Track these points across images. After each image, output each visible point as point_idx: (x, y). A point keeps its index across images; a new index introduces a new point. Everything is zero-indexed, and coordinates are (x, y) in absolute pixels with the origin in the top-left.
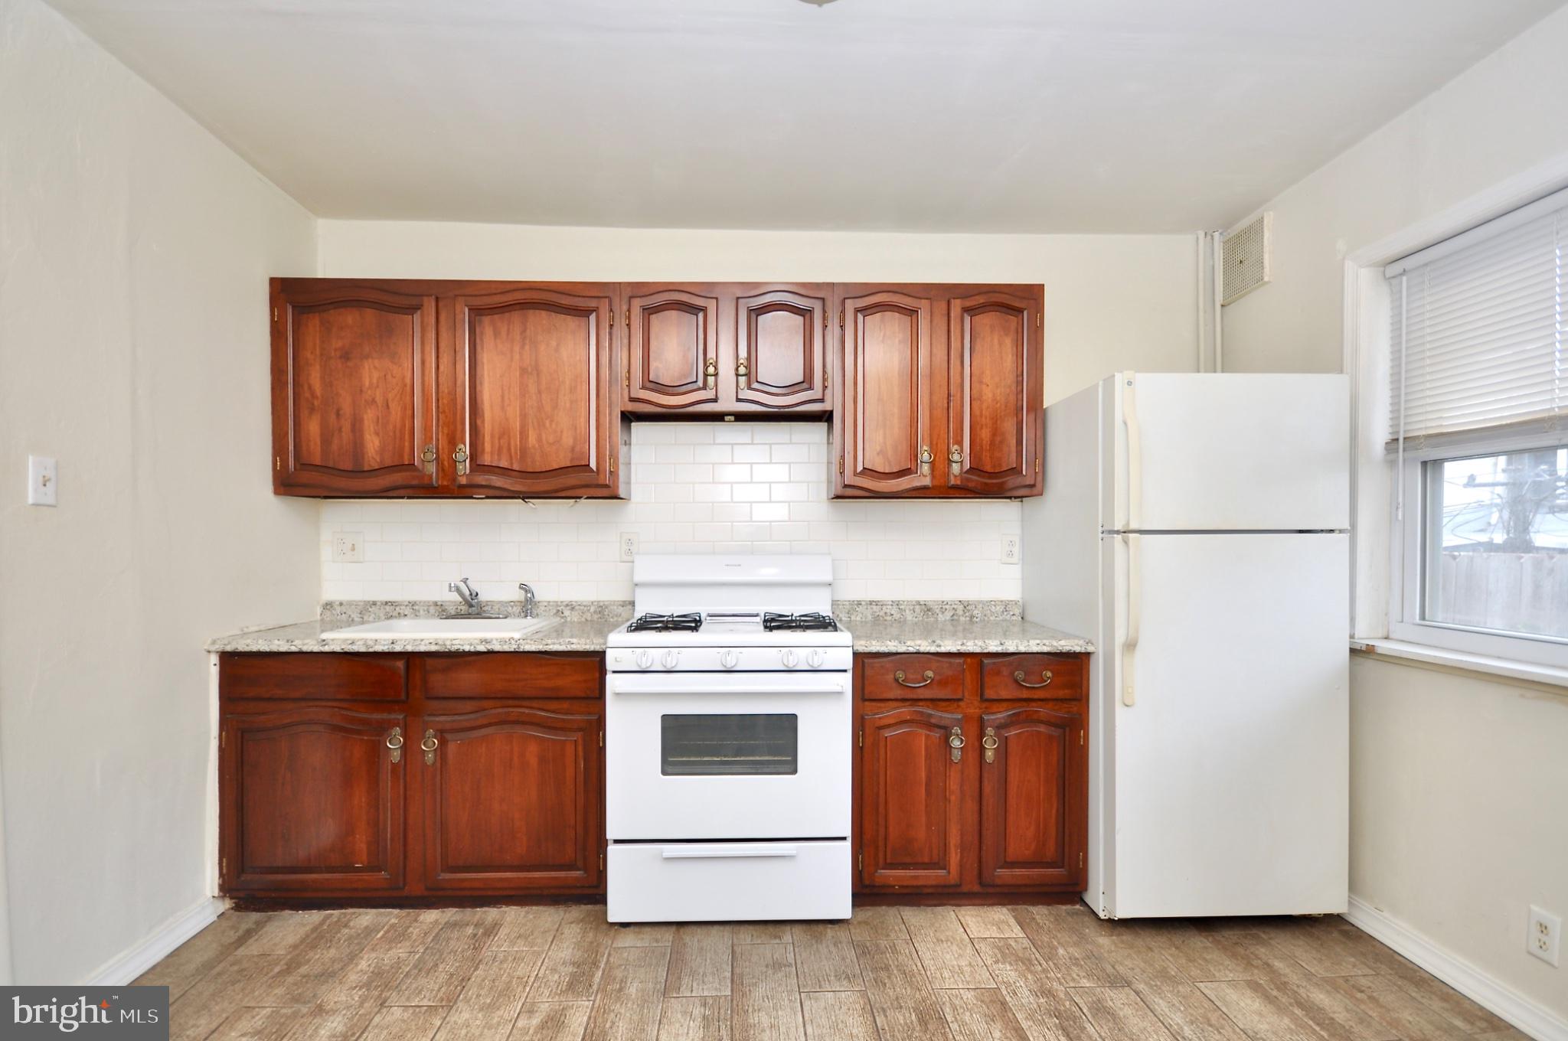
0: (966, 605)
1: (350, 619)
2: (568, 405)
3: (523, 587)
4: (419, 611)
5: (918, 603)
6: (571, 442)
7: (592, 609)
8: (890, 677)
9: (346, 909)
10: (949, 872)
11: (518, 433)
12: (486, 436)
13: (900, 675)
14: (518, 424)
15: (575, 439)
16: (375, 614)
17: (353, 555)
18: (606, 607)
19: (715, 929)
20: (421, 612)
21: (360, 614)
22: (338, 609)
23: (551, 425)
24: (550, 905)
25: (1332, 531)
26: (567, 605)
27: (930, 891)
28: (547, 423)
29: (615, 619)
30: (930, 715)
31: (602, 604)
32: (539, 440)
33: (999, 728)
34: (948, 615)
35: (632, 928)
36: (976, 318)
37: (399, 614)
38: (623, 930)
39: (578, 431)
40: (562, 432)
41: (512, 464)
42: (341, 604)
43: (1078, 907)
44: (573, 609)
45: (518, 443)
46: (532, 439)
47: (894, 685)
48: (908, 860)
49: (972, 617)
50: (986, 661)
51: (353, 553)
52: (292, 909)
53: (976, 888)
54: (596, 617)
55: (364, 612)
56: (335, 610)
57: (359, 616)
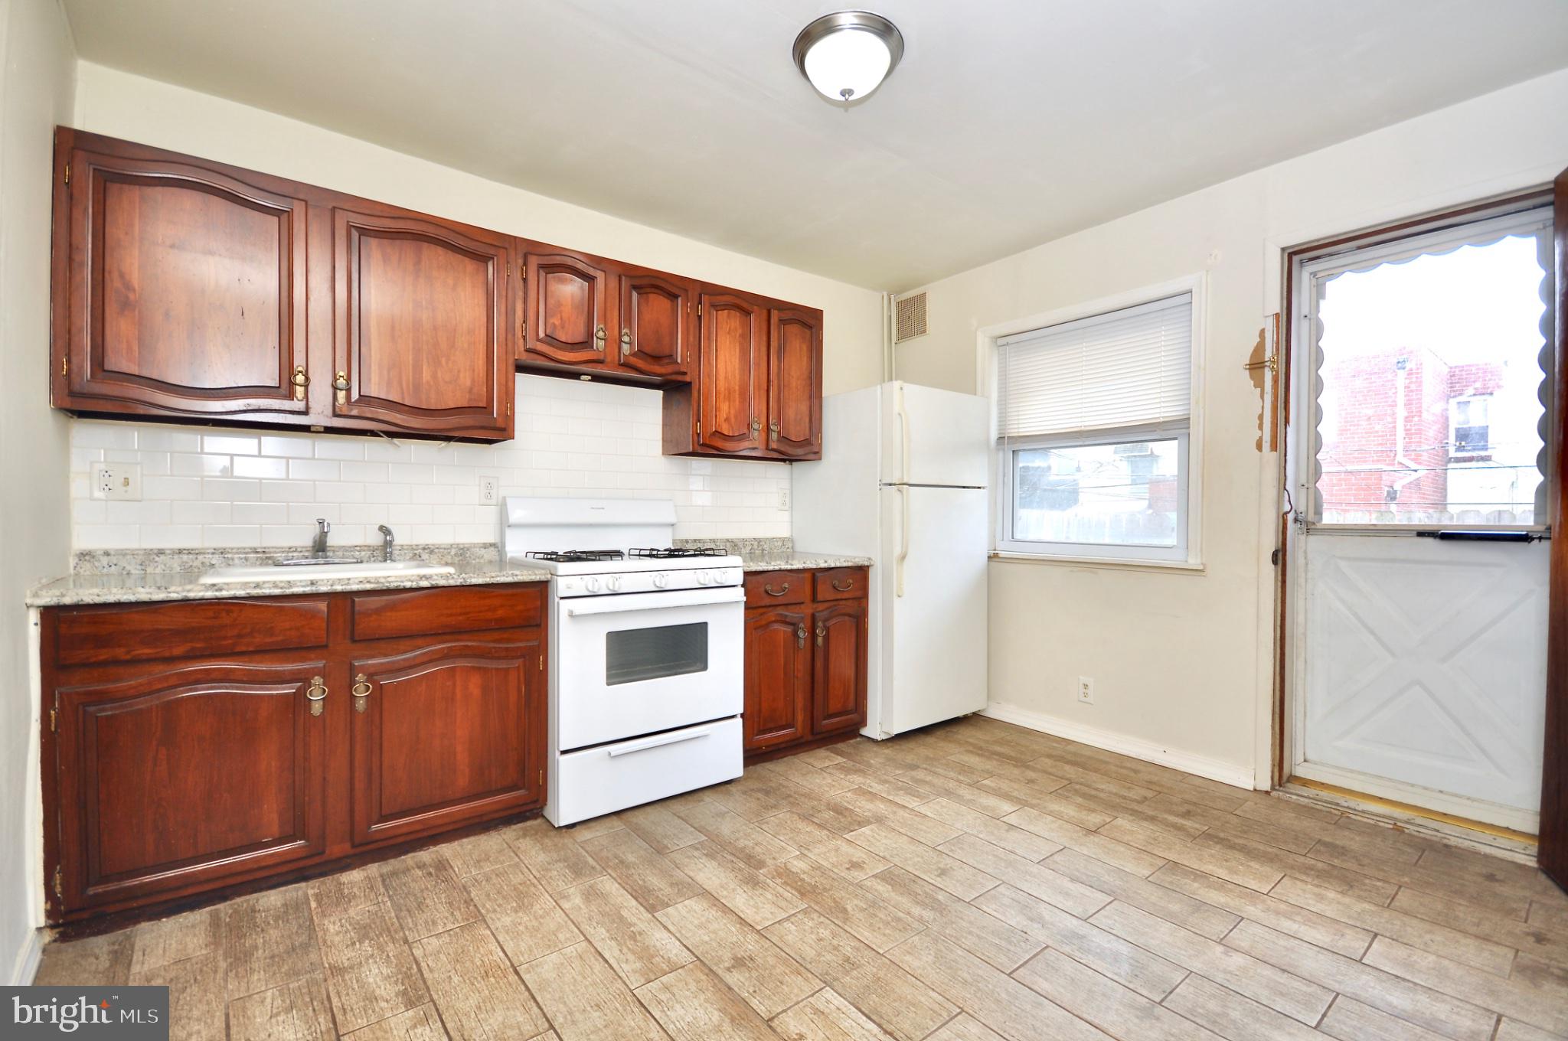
0: (759, 541)
1: (125, 573)
2: (466, 346)
3: (385, 530)
4: (233, 559)
5: (728, 540)
6: (468, 383)
7: (453, 552)
8: (762, 589)
9: (231, 900)
10: (797, 729)
11: (411, 367)
12: (373, 365)
13: (769, 588)
14: (411, 358)
15: (473, 381)
16: (165, 565)
17: (126, 491)
18: (468, 549)
19: (649, 809)
20: (237, 561)
21: (141, 565)
22: (105, 560)
23: (447, 363)
24: (480, 833)
25: (979, 488)
26: (424, 549)
27: (784, 745)
28: (443, 361)
29: (477, 560)
30: (786, 616)
31: (462, 547)
32: (434, 376)
33: (825, 620)
34: (748, 549)
35: (578, 827)
36: (787, 326)
37: (202, 563)
38: (573, 830)
39: (476, 373)
40: (459, 371)
41: (403, 398)
42: (107, 554)
43: (858, 739)
44: (432, 552)
45: (411, 378)
46: (426, 375)
47: (765, 595)
48: (772, 725)
49: (763, 550)
50: (818, 575)
51: (125, 488)
52: (150, 919)
53: (810, 738)
54: (456, 559)
55: (147, 563)
56: (99, 561)
57: (139, 567)
